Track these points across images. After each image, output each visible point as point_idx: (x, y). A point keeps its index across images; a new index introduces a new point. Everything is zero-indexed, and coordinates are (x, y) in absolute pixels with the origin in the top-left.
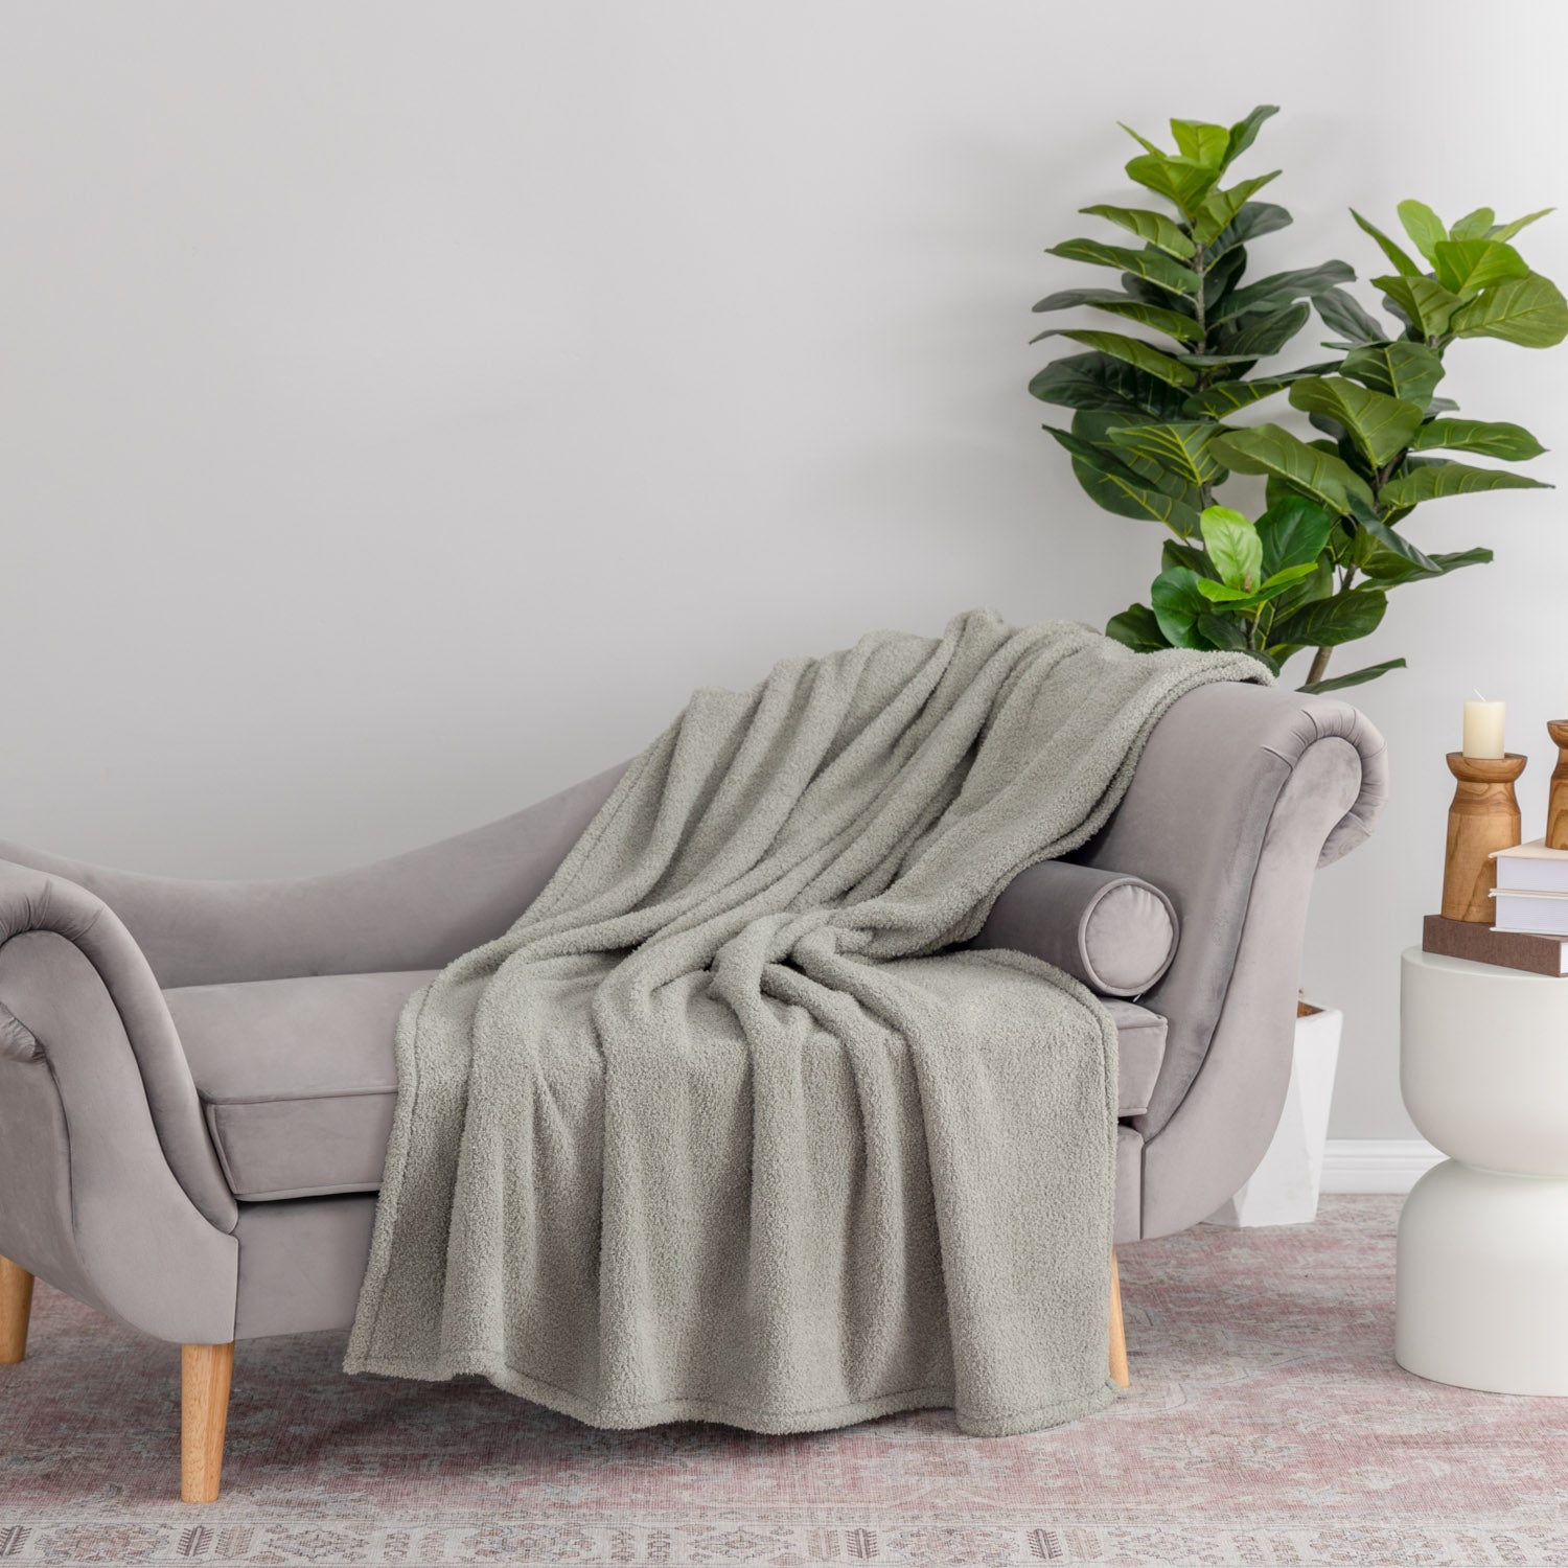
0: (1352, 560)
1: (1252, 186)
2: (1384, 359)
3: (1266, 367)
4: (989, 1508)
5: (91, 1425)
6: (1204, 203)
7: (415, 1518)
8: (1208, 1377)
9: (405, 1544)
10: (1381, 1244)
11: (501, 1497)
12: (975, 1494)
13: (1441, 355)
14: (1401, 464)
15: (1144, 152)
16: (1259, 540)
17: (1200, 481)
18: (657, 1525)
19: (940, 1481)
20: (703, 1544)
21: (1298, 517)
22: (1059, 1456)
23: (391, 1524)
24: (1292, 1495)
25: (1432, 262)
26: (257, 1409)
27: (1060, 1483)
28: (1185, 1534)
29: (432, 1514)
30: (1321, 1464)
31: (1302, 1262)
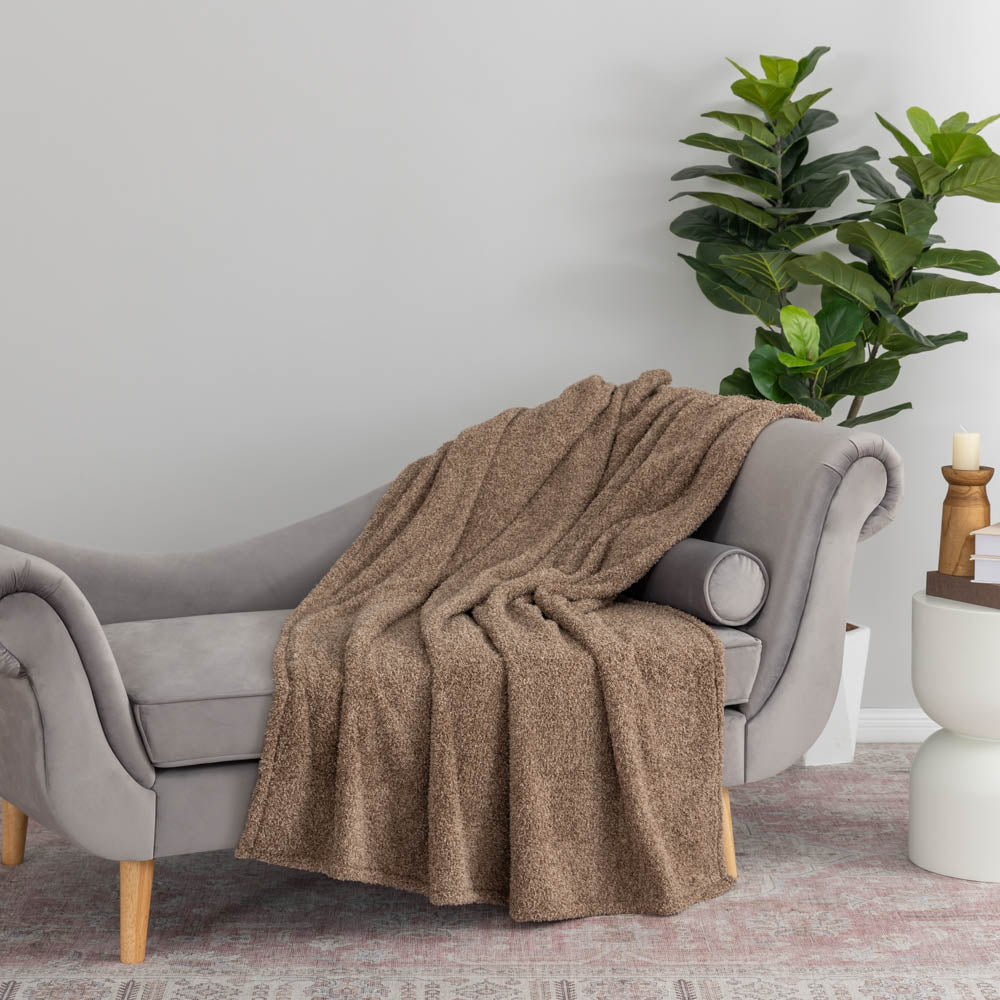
0: (876, 340)
1: (813, 98)
2: (898, 210)
3: (822, 216)
4: (648, 964)
5: (64, 908)
6: (782, 110)
7: (273, 973)
8: (789, 871)
9: (266, 993)
10: (896, 778)
11: (329, 959)
12: (639, 954)
13: (934, 207)
14: (908, 278)
15: (742, 77)
16: (817, 326)
17: (779, 289)
18: (431, 978)
19: (616, 945)
20: (461, 992)
21: (842, 312)
22: (693, 927)
23: (257, 979)
24: (846, 954)
25: (929, 147)
26: (173, 896)
27: (694, 946)
28: (778, 983)
29: (284, 971)
30: (864, 932)
31: (846, 790)
